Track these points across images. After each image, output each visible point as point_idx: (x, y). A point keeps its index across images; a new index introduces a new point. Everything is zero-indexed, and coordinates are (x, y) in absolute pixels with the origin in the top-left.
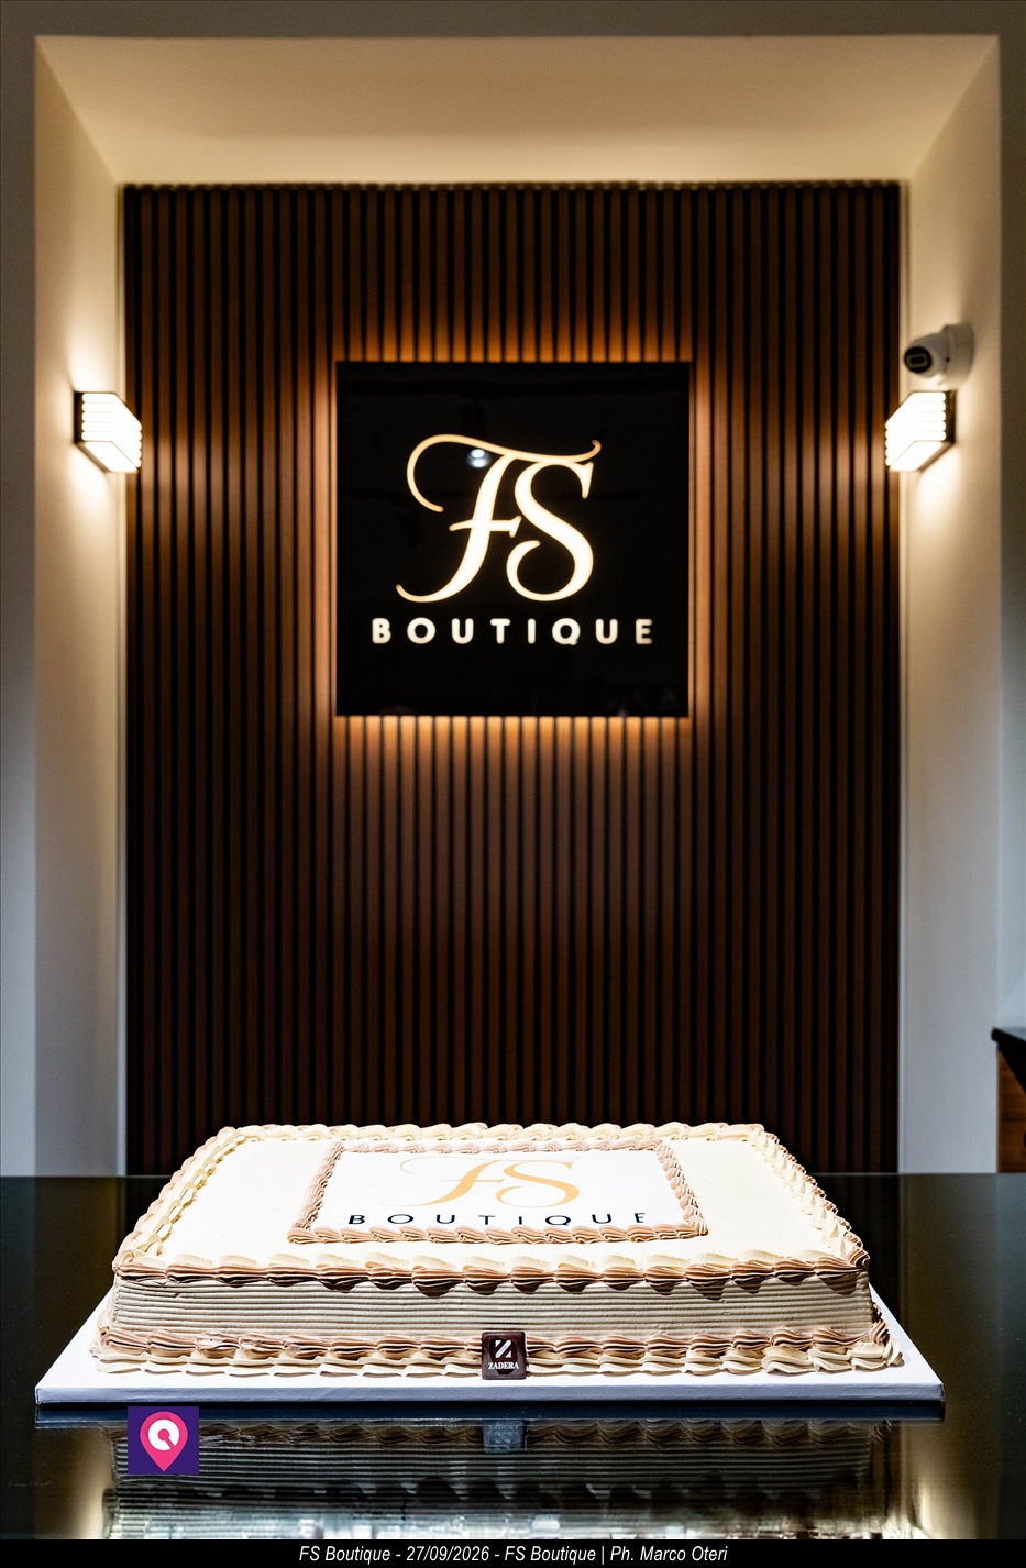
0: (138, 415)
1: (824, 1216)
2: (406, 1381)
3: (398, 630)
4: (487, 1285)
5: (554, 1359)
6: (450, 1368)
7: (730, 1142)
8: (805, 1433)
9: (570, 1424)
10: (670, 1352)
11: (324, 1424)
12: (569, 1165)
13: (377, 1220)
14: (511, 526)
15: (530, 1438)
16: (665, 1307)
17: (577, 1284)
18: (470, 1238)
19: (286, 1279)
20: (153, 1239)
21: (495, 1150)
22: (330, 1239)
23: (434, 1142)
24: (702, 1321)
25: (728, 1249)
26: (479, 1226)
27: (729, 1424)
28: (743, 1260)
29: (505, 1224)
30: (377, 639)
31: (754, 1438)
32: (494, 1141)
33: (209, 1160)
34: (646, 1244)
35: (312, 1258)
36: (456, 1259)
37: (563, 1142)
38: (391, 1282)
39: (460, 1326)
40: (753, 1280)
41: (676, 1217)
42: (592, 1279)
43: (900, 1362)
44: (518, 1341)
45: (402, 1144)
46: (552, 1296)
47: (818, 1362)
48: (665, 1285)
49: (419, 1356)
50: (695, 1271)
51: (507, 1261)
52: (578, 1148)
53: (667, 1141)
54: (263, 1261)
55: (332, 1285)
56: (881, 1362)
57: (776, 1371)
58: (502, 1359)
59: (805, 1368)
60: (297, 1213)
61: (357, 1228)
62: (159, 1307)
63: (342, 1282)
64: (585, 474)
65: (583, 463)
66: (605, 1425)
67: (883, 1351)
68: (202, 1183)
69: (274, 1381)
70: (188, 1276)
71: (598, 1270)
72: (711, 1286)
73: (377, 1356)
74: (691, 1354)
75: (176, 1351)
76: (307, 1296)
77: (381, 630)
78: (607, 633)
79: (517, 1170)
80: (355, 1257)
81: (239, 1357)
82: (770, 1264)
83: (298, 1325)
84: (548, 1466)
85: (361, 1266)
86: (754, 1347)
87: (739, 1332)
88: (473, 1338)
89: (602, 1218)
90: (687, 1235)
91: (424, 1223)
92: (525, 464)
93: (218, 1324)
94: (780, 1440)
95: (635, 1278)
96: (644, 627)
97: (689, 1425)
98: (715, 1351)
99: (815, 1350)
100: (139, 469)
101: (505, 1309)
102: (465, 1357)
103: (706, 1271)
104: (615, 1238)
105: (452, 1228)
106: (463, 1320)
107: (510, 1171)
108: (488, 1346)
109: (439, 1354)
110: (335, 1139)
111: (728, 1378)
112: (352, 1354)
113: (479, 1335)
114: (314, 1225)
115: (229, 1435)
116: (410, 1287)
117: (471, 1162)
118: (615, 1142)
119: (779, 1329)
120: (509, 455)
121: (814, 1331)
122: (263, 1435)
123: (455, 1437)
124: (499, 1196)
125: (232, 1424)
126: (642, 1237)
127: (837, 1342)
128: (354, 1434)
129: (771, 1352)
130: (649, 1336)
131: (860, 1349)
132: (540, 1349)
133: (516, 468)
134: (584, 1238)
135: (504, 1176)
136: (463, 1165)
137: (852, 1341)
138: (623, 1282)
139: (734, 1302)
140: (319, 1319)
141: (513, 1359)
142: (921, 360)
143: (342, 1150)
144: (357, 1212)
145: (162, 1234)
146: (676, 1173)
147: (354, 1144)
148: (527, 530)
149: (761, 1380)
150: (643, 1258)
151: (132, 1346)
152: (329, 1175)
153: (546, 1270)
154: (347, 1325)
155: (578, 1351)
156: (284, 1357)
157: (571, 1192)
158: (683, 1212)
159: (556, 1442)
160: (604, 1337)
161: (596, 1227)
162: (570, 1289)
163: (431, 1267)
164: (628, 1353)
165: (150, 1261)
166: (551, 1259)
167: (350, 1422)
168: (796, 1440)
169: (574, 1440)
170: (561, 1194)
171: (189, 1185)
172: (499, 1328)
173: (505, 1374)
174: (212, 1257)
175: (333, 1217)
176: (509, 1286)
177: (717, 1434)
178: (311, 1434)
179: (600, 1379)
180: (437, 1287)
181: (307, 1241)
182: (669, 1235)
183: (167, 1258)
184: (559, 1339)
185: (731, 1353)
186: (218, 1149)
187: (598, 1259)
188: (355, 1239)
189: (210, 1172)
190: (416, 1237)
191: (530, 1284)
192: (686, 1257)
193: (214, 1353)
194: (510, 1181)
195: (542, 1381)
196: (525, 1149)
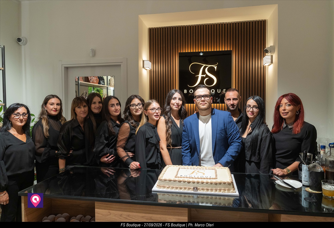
0: (151, 62)
1: (230, 178)
2: (186, 191)
3: (188, 91)
4: (194, 183)
5: (200, 190)
6: (190, 190)
7: (224, 169)
8: (225, 199)
9: (202, 196)
10: (212, 190)
11: (178, 195)
12: (204, 171)
13: (183, 176)
14: (205, 76)
15: (198, 197)
16: (211, 185)
17: (203, 183)
18: (192, 178)
19: (175, 181)
20: (162, 177)
21: (197, 169)
22: (179, 177)
23: (190, 168)
24: (215, 187)
25: (218, 180)
26: (194, 177)
27: (218, 197)
28: (219, 181)
29: (196, 177)
30: (185, 93)
31: (220, 199)
32: (197, 168)
33: (166, 169)
34: (211, 180)
35: (177, 179)
36: (191, 180)
37: (204, 168)
38: (185, 182)
39: (191, 186)
40: (220, 183)
41: (214, 177)
42: (204, 183)
43: (235, 192)
44: (197, 188)
45: (186, 168)
46: (200, 184)
47: (227, 192)
48: (211, 183)
49: (187, 189)
50: (214, 182)
51: (196, 180)
52: (206, 169)
53: (216, 169)
54: (172, 179)
55: (179, 182)
56: (233, 192)
57: (222, 192)
58: (195, 190)
59: (226, 192)
60: (175, 175)
61: (181, 176)
62: (163, 183)
63: (180, 182)
64: (216, 67)
65: (215, 66)
66: (205, 196)
67: (234, 191)
68: (166, 171)
69: (173, 190)
70: (165, 180)
71: (205, 182)
72: (216, 184)
73: (183, 189)
74: (214, 190)
75: (164, 187)
76: (176, 183)
77: (185, 91)
78: (219, 91)
79: (199, 171)
80: (181, 179)
81: (170, 188)
82: (222, 182)
83: (176, 185)
84: (200, 200)
85: (182, 180)
86: (220, 190)
87: (219, 188)
88: (192, 187)
89: (207, 177)
90: (215, 179)
91: (188, 176)
92: (206, 67)
93: (168, 185)
94: (223, 199)
95: (209, 183)
96: (225, 90)
97: (214, 197)
98: (216, 190)
99: (226, 191)
100: (151, 69)
101: (196, 185)
102: (192, 189)
103: (215, 182)
104: (207, 179)
105: (191, 177)
106: (192, 186)
107: (198, 171)
108: (194, 188)
109: (189, 189)
110: (179, 167)
111: (217, 193)
112: (181, 188)
113: (193, 187)
114: (177, 176)
115: (169, 195)
116: (186, 182)
117: (194, 170)
118: (210, 168)
119: (223, 188)
120: (205, 65)
121: (227, 189)
122: (173, 195)
123: (191, 197)
124: (196, 174)
125: (169, 194)
126: (210, 179)
127: (229, 190)
128: (181, 196)
129: (222, 190)
130: (210, 188)
131: (231, 191)
132: (199, 189)
133: (205, 67)
134: (204, 179)
135: (197, 172)
136: (193, 170)
137: (231, 190)
138: (207, 183)
139: (218, 186)
140: (177, 185)
141: (196, 190)
142: (267, 51)
143: (180, 168)
144: (181, 175)
145: (162, 176)
146: (216, 172)
147: (181, 167)
148: (207, 76)
149: (221, 193)
150: (209, 181)
151: (160, 186)
152: (179, 171)
153: (200, 181)
154: (180, 186)
155: (203, 189)
156: (174, 188)
157: (204, 174)
158: (215, 176)
159: (200, 198)
160: (205, 188)
161: (206, 178)
162: (202, 183)
163: (188, 181)
164: (208, 190)
165: (161, 178)
166: (200, 180)
167: (181, 195)
168: (224, 199)
169: (202, 198)
170: (203, 174)
171: (164, 171)
172: (195, 187)
173: (195, 191)
174: (168, 179)
175: (179, 175)
176: (196, 183)
177: (216, 198)
178: (177, 195)
179: (205, 192)
180: (189, 182)
181: (176, 177)
182: (213, 179)
183: (163, 178)
184: (201, 188)
185: (218, 190)
186: (167, 168)
187: (205, 181)
188: (181, 178)
189: (166, 170)
190: (187, 178)
191: (198, 183)
192: (214, 181)
193: (168, 187)
194: (198, 172)
195: (199, 192)
196: (200, 169)
